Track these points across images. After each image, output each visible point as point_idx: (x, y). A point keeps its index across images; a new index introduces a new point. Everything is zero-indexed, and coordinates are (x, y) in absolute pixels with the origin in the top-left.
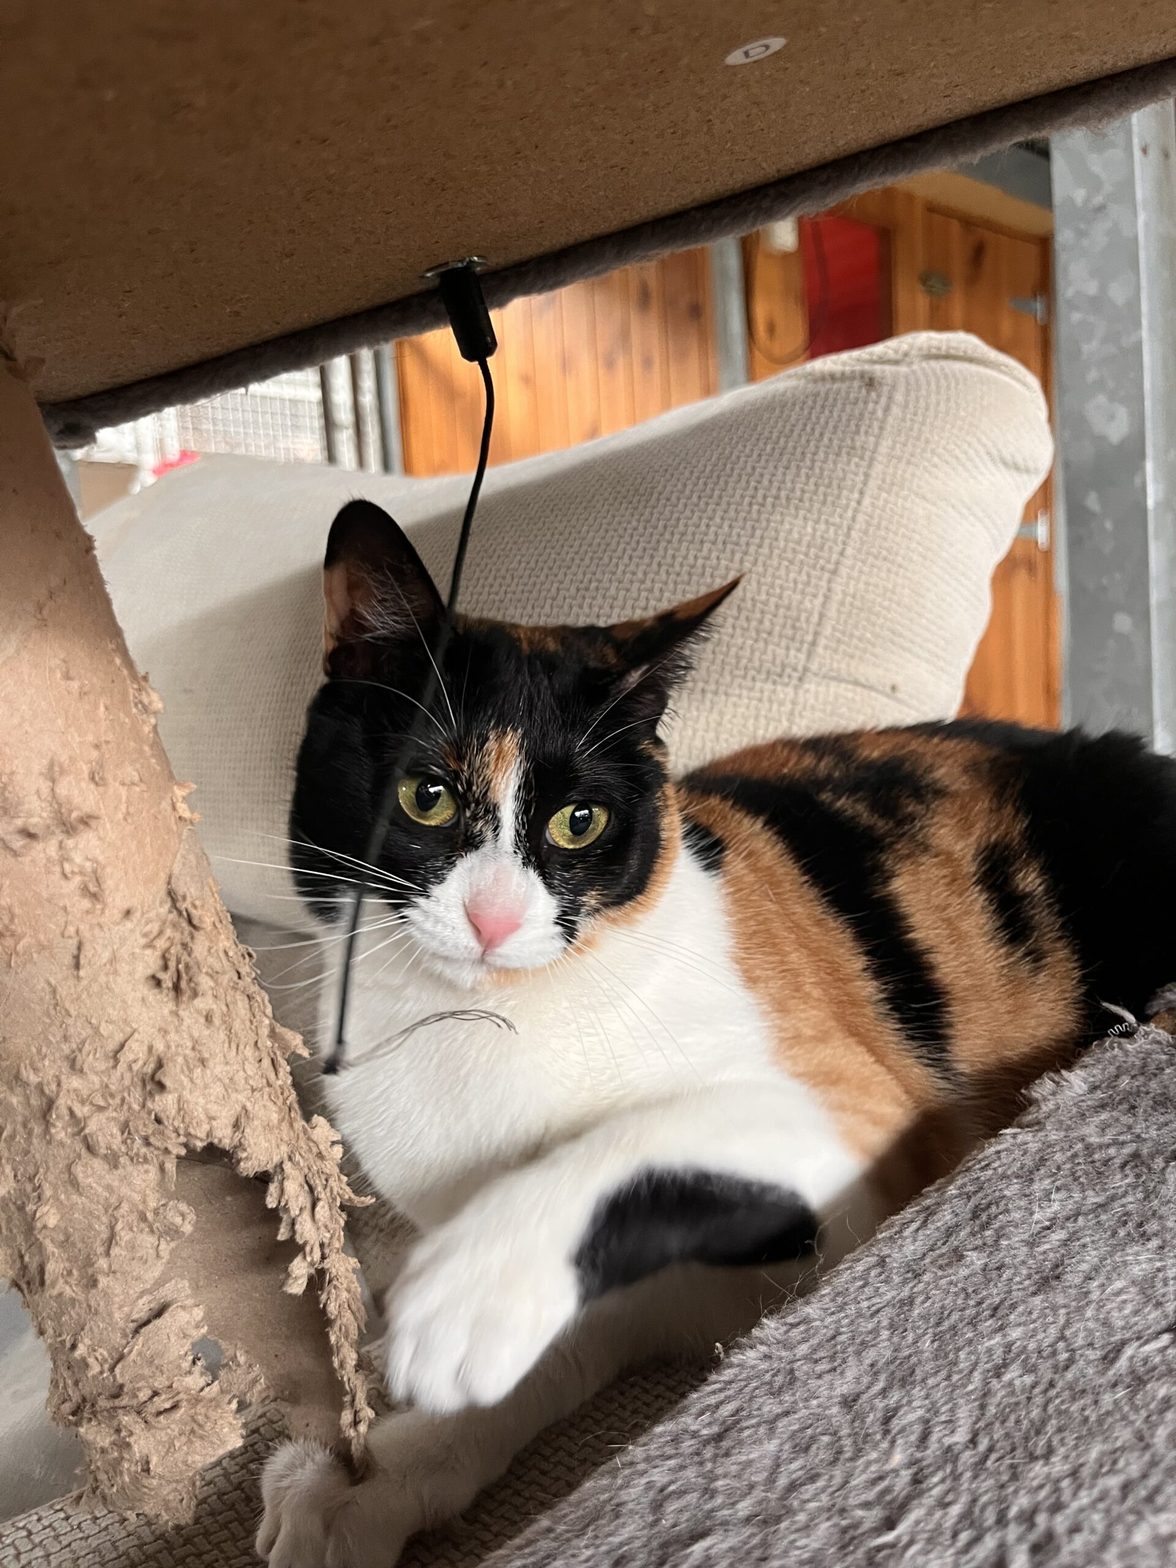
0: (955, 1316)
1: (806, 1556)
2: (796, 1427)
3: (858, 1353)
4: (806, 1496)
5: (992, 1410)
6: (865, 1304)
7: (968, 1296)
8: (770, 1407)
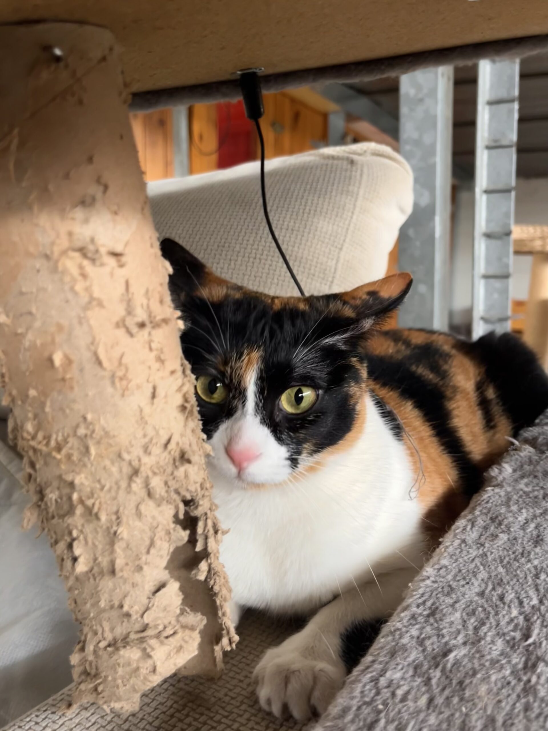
0: (507, 559)
1: (498, 653)
2: (464, 606)
3: (475, 576)
4: (485, 631)
5: (542, 591)
6: (466, 558)
7: (508, 551)
8: (449, 601)
